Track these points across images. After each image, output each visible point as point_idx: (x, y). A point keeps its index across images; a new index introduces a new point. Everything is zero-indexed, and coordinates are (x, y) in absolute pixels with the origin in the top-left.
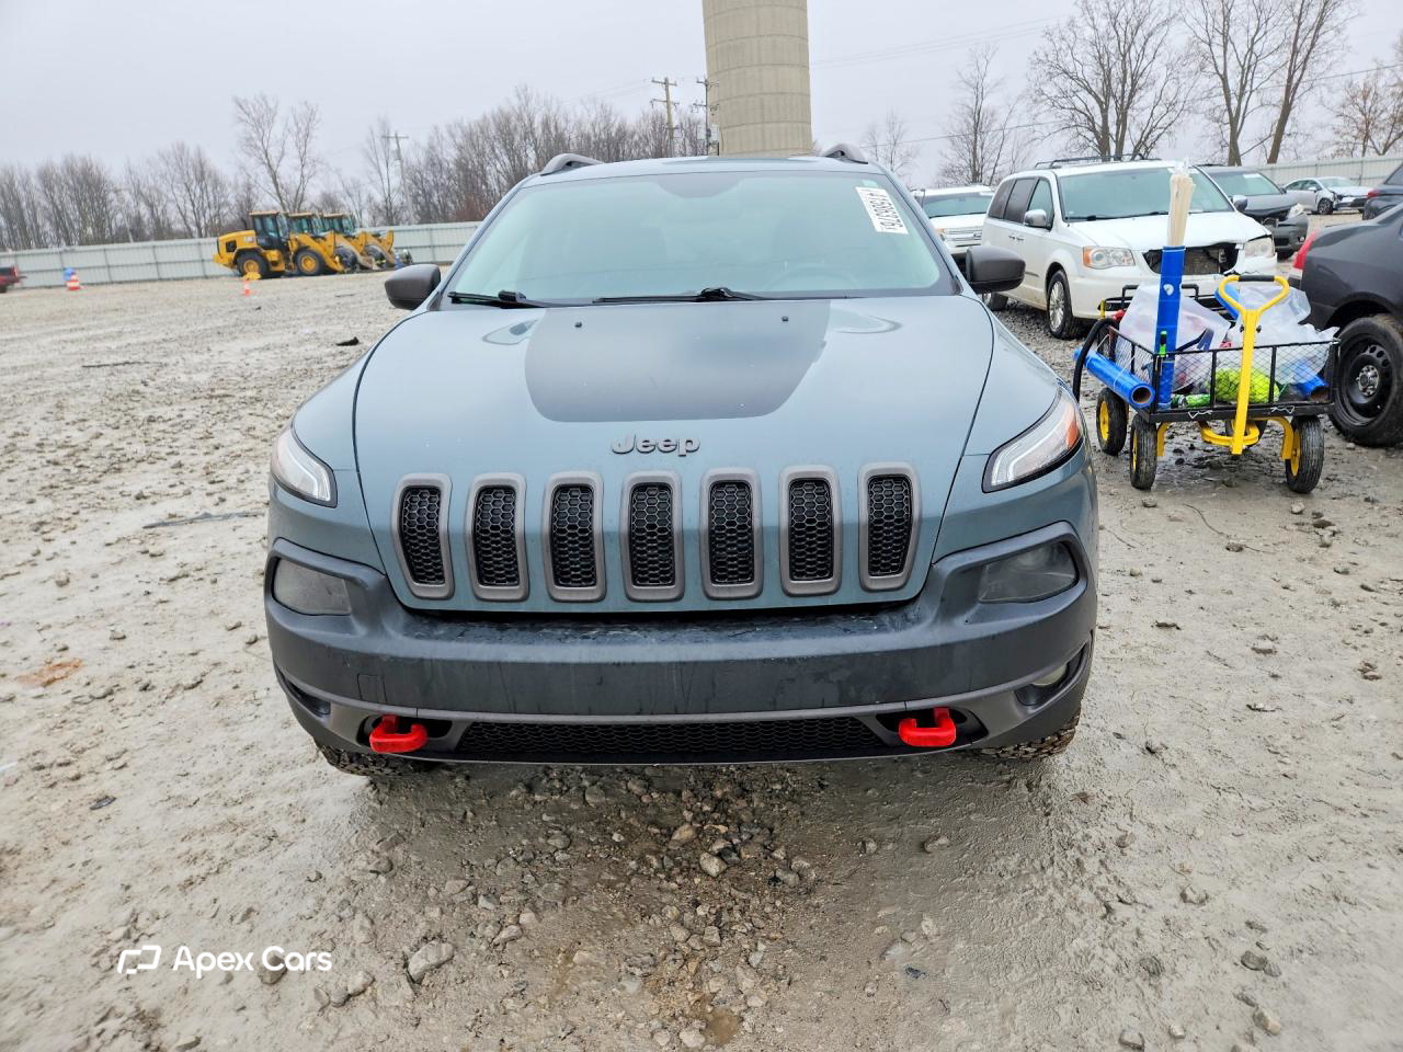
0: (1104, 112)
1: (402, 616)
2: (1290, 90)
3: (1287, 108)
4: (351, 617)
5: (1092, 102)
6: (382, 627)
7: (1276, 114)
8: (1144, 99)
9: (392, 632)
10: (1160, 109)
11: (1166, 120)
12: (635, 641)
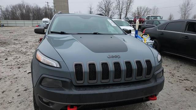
0: (106, 13)
1: (74, 87)
2: (127, 12)
3: (126, 14)
4: (63, 88)
5: (104, 12)
6: (72, 90)
7: (125, 15)
8: (110, 12)
9: (73, 90)
10: (112, 13)
11: (113, 15)
12: (115, 88)
